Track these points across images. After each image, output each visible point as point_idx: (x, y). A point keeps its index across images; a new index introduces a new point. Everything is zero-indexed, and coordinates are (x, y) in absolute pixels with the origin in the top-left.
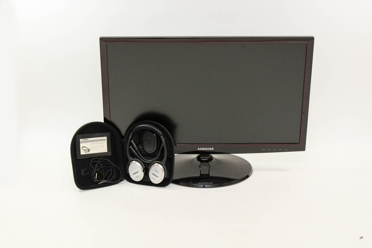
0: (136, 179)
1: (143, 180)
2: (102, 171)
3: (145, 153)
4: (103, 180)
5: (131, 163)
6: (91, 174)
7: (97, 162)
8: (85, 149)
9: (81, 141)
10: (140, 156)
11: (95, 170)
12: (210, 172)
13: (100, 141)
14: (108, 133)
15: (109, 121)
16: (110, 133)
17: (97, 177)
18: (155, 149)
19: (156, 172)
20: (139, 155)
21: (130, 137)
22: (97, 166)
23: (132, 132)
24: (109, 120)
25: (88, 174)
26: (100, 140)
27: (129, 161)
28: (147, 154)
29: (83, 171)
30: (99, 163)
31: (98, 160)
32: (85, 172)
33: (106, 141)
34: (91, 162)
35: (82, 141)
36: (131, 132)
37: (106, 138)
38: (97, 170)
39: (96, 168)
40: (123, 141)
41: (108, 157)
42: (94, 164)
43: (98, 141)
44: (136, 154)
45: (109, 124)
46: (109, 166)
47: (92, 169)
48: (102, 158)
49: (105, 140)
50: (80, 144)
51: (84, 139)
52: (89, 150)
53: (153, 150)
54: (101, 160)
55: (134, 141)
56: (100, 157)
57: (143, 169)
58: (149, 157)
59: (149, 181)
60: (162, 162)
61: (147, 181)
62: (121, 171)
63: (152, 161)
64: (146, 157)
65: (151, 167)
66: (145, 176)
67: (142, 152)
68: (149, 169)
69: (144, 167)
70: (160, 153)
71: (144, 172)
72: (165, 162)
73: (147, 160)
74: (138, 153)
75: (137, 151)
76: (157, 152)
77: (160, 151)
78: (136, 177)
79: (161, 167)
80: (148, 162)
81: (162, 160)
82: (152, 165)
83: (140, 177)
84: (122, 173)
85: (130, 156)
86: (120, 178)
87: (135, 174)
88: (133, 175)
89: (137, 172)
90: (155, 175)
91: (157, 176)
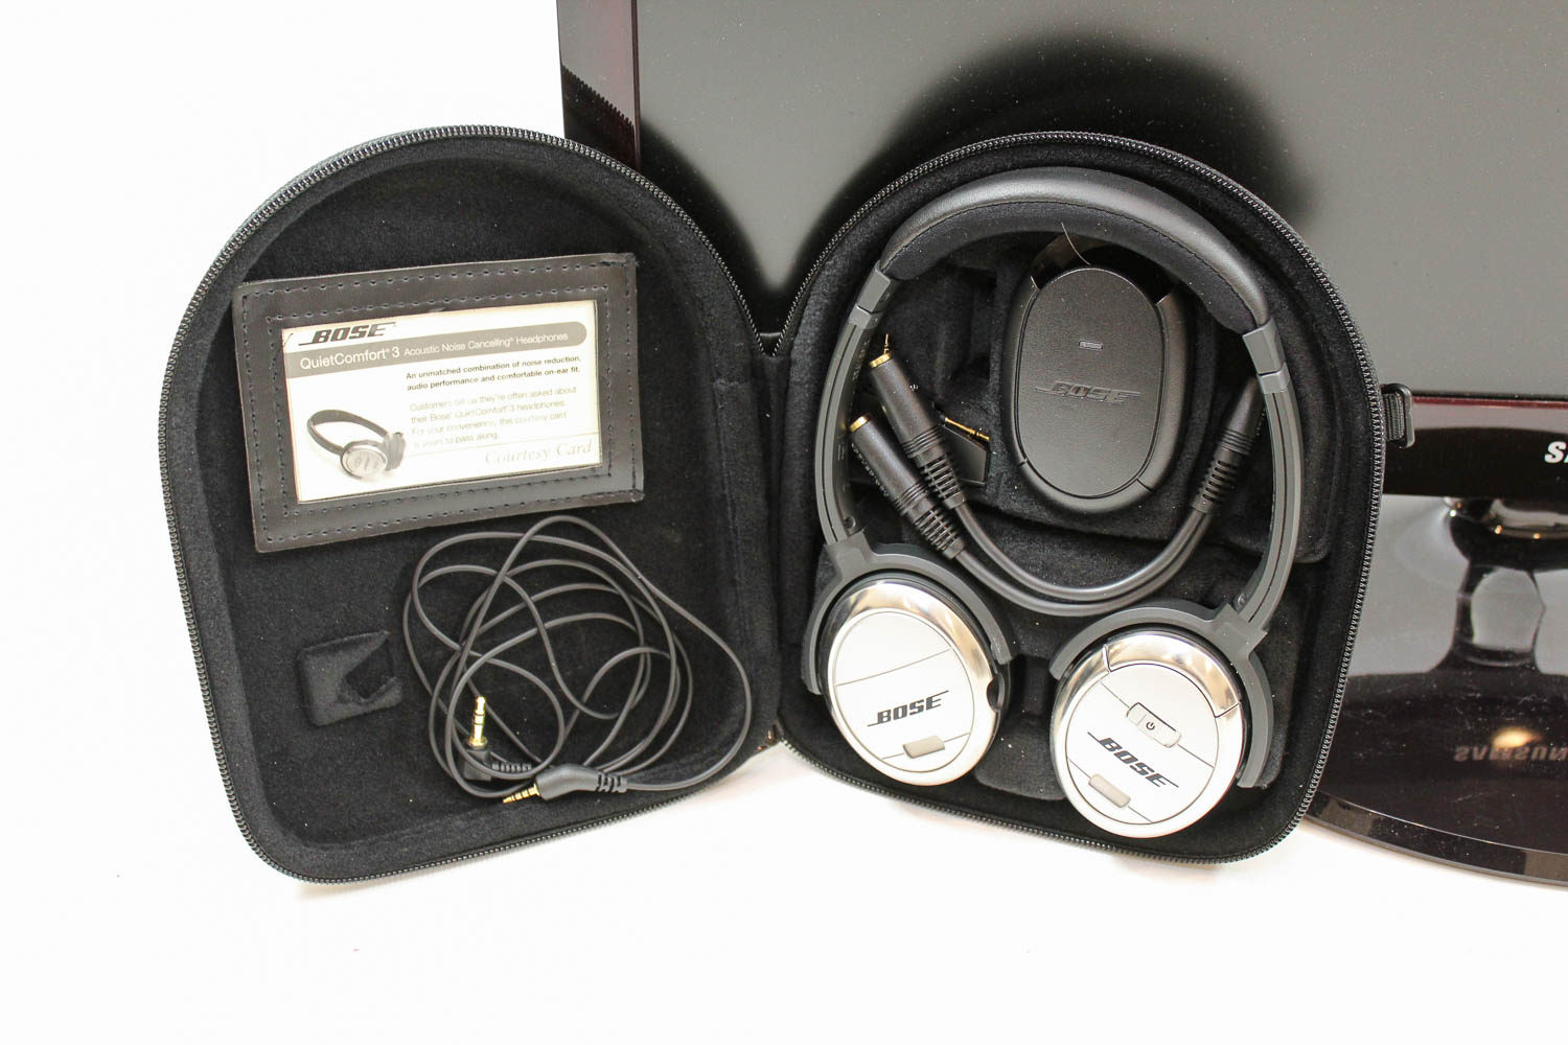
0: (905, 762)
1: (982, 779)
2: (544, 671)
3: (1017, 505)
4: (557, 763)
6: (427, 697)
7: (490, 571)
8: (343, 446)
9: (297, 356)
10: (961, 531)
11: (471, 660)
12: (1538, 642)
13: (515, 347)
14: (608, 257)
15: (627, 123)
16: (625, 260)
17: (485, 733)
18: (1151, 476)
19: (1150, 727)
20: (951, 517)
21: (861, 318)
22: (486, 620)
23: (892, 256)
24: (629, 114)
25: (392, 696)
26: (516, 339)
27: (833, 570)
28: (1045, 516)
29: (328, 679)
30: (504, 586)
31: (494, 552)
32: (361, 681)
33: (586, 353)
34: (416, 586)
35: (313, 355)
36: (873, 252)
37: (582, 313)
38: (483, 659)
39: (484, 644)
40: (770, 346)
41: (605, 515)
42: (455, 598)
43: (497, 343)
45: (624, 156)
46: (622, 610)
47: (437, 659)
48: (541, 532)
49: (574, 333)
50: (287, 380)
51: (333, 327)
52: (393, 453)
53: (1135, 479)
54: (533, 551)
55: (900, 358)
56: (523, 521)
57: (988, 679)
58: (1067, 548)
59: (1046, 794)
60: (1227, 623)
61: (1019, 793)
62: (743, 663)
63: (1105, 596)
64: (1037, 552)
65: (1093, 665)
66: (1010, 746)
67: (986, 486)
68: (1058, 676)
69: (1005, 658)
70: (1204, 515)
71: (1001, 699)
72: (1264, 629)
73: (1047, 580)
74: (940, 496)
75: (930, 481)
76: (1169, 504)
77: (1204, 496)
78: (904, 747)
79: (1203, 671)
80: (1059, 610)
81: (1233, 605)
82: (1104, 650)
83: (945, 744)
84: (751, 683)
85: (854, 524)
86: (739, 732)
87: (904, 715)
88: (876, 721)
89: (922, 701)
90: (1133, 759)
91: (1151, 774)
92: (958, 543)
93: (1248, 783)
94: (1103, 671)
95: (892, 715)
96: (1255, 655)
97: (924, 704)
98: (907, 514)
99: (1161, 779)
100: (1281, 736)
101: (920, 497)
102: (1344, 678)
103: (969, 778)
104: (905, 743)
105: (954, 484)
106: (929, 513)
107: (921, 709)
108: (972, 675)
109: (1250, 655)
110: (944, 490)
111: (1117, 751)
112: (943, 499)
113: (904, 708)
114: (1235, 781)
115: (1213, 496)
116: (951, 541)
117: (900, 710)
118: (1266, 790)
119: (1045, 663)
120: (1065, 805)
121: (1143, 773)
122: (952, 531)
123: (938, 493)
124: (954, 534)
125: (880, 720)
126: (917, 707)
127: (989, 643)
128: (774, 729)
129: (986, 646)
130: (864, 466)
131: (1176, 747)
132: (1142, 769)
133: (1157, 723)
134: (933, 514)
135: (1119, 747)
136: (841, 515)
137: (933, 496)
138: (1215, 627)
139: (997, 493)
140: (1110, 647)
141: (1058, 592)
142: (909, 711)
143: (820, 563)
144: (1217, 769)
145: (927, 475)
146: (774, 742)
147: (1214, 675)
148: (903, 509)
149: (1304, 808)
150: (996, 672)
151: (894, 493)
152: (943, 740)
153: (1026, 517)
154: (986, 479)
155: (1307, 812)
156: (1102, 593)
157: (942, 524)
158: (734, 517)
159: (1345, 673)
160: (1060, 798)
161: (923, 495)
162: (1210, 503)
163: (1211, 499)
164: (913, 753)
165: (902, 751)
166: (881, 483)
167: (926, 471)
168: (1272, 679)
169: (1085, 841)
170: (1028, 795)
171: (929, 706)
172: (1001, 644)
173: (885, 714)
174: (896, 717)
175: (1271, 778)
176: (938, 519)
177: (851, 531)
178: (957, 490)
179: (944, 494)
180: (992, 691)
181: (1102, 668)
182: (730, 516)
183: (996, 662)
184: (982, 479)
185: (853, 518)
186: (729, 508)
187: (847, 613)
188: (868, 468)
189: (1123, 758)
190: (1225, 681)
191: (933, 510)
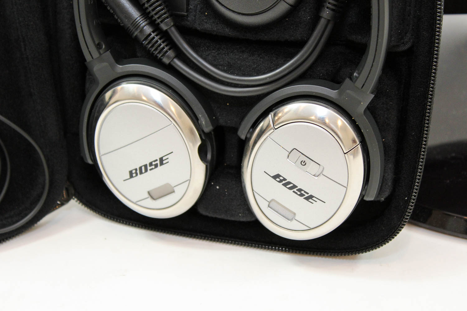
0: (150, 203)
1: (202, 211)
3: (209, 26)
5: (108, 95)
10: (173, 46)
19: (303, 163)
20: (165, 36)
27: (94, 81)
28: (228, 32)
44: (148, 30)
57: (199, 143)
58: (243, 52)
59: (243, 217)
60: (348, 91)
61: (226, 218)
62: (41, 148)
63: (268, 80)
64: (224, 56)
65: (264, 128)
66: (218, 187)
67: (188, 15)
68: (243, 137)
69: (208, 128)
70: (329, 21)
71: (209, 156)
72: (372, 93)
73: (232, 73)
74: (157, 22)
75: (150, 12)
76: (305, 15)
77: (327, 8)
78: (149, 193)
79: (337, 126)
80: (239, 92)
81: (351, 79)
82: (270, 116)
83: (175, 189)
84: (48, 161)
85: (104, 47)
86: (42, 193)
87: (146, 170)
88: (128, 177)
89: (156, 160)
90: (294, 187)
91: (307, 195)
92: (171, 53)
93: (370, 198)
94: (271, 129)
95: (138, 172)
96: (368, 112)
97: (158, 162)
98: (136, 36)
99: (314, 198)
100: (390, 165)
101: (144, 24)
102: (424, 148)
103: (193, 211)
104: (148, 190)
105: (165, 13)
106: (150, 35)
107: (156, 166)
108: (190, 145)
109: (365, 111)
110: (159, 18)
111: (284, 182)
112: (158, 24)
113: (146, 166)
114: (362, 196)
115: (333, 7)
116: (167, 52)
117: (143, 168)
118: (383, 202)
119: (235, 130)
120: (257, 223)
121: (302, 195)
122: (166, 46)
123: (155, 20)
124: (168, 48)
125: (131, 176)
126: (153, 165)
127: (197, 119)
128: (67, 190)
129: (196, 121)
130: (106, 7)
131: (322, 176)
132: (301, 193)
133: (307, 161)
134: (153, 35)
135: (285, 179)
136: (94, 42)
137: (152, 23)
138: (340, 94)
139: (195, 19)
140: (275, 115)
141: (238, 80)
142: (149, 168)
143: (87, 77)
144: (348, 189)
145: (147, 8)
146: (67, 200)
147: (343, 128)
148: (133, 33)
149: (408, 216)
150: (204, 138)
151: (127, 23)
152: (173, 186)
153: (215, 33)
154: (187, 11)
155: (410, 218)
156: (266, 78)
157: (160, 42)
158: (25, 50)
159: (425, 145)
160: (253, 219)
161: (146, 23)
162: (331, 12)
163: (332, 10)
164: (155, 197)
165: (147, 195)
166: (118, 18)
167: (146, 5)
168: (381, 127)
169: (272, 247)
170: (232, 219)
171: (162, 164)
172: (205, 119)
173: (134, 171)
174: (141, 173)
175: (387, 194)
176: (156, 38)
177: (101, 51)
178: (167, 18)
179: (159, 21)
180: (202, 151)
181: (270, 128)
182: (23, 49)
183: (203, 131)
184: (185, 11)
185: (102, 43)
186: (22, 44)
187: (104, 106)
188: (109, 8)
189: (288, 186)
190: (352, 133)
191: (153, 32)
